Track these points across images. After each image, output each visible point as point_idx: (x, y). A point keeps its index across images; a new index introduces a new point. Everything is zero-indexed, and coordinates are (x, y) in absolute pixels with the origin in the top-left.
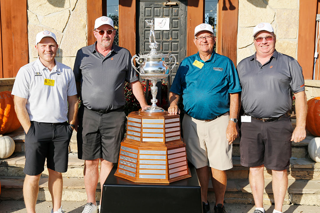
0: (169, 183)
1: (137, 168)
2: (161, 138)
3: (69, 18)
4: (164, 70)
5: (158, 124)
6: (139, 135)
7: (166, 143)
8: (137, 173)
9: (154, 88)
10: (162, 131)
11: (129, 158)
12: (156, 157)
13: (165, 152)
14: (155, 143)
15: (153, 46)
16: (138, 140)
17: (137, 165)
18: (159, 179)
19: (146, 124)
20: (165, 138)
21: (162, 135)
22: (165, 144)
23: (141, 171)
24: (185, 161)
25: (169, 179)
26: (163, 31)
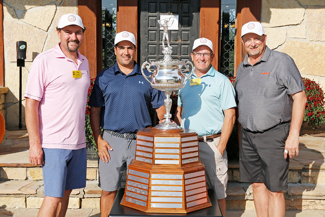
0: (186, 213)
1: (148, 195)
2: (176, 160)
3: (55, 14)
4: (180, 79)
5: (173, 143)
6: (151, 156)
7: (182, 165)
8: (148, 201)
9: (167, 101)
10: (178, 151)
11: (139, 184)
12: (171, 182)
13: (181, 177)
14: (169, 166)
15: (167, 50)
16: (149, 162)
17: (148, 192)
18: (175, 209)
19: (159, 143)
20: (182, 159)
21: (178, 157)
22: (181, 167)
23: (153, 200)
24: (205, 186)
25: (186, 208)
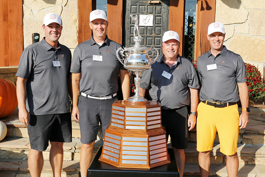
0: (150, 168)
1: (120, 154)
2: (143, 126)
3: (61, 13)
4: (147, 62)
5: (140, 112)
6: (123, 123)
7: (147, 130)
8: (119, 158)
9: (137, 79)
10: (144, 119)
11: (113, 144)
12: (138, 144)
13: (146, 140)
14: (137, 131)
15: (137, 39)
16: (121, 127)
17: (120, 151)
18: (141, 165)
19: (129, 112)
20: (147, 126)
21: (144, 124)
22: (147, 132)
23: (123, 157)
24: (165, 147)
25: (150, 164)
26: (147, 27)
